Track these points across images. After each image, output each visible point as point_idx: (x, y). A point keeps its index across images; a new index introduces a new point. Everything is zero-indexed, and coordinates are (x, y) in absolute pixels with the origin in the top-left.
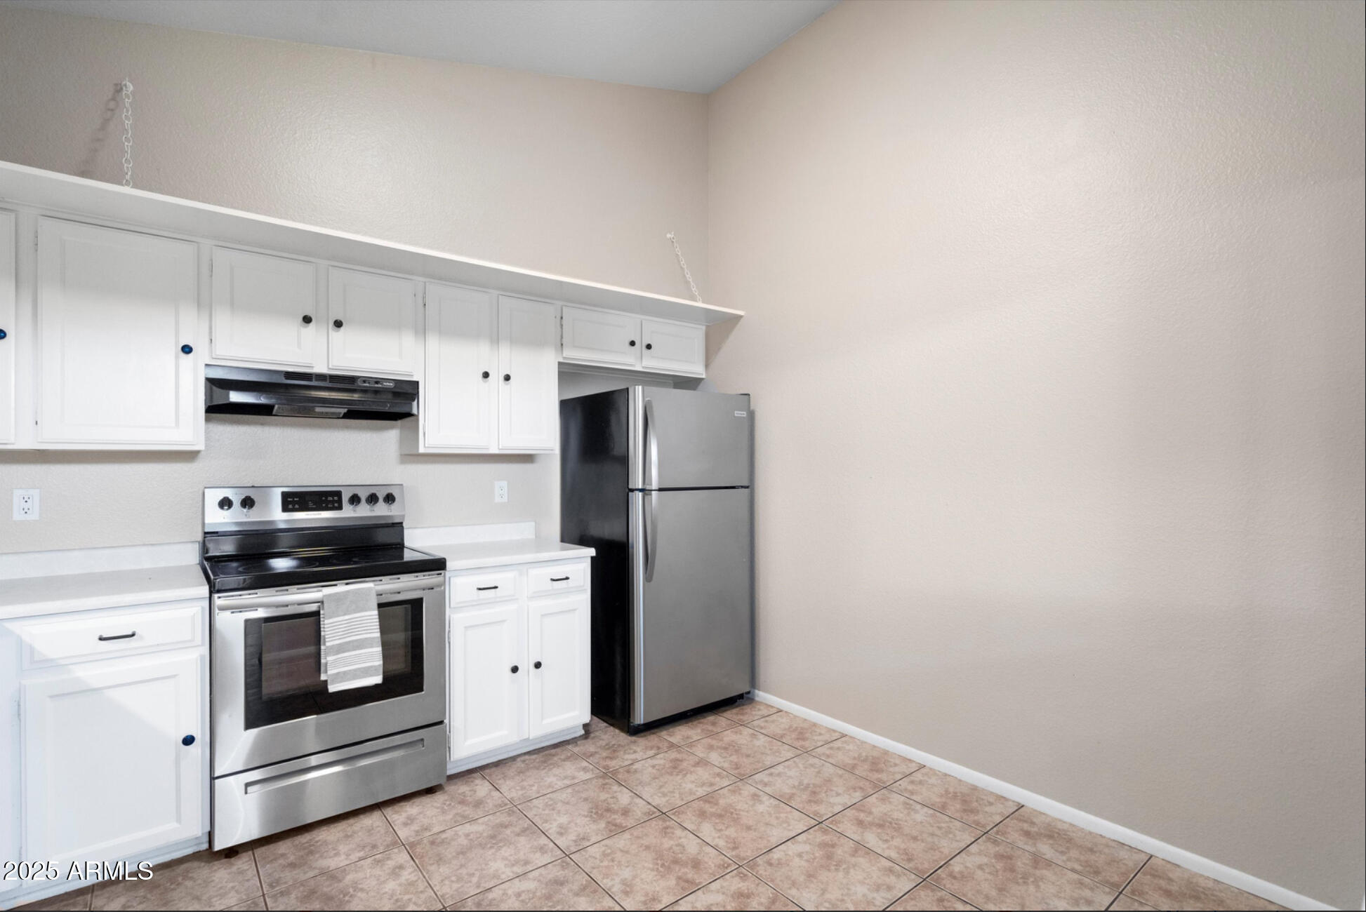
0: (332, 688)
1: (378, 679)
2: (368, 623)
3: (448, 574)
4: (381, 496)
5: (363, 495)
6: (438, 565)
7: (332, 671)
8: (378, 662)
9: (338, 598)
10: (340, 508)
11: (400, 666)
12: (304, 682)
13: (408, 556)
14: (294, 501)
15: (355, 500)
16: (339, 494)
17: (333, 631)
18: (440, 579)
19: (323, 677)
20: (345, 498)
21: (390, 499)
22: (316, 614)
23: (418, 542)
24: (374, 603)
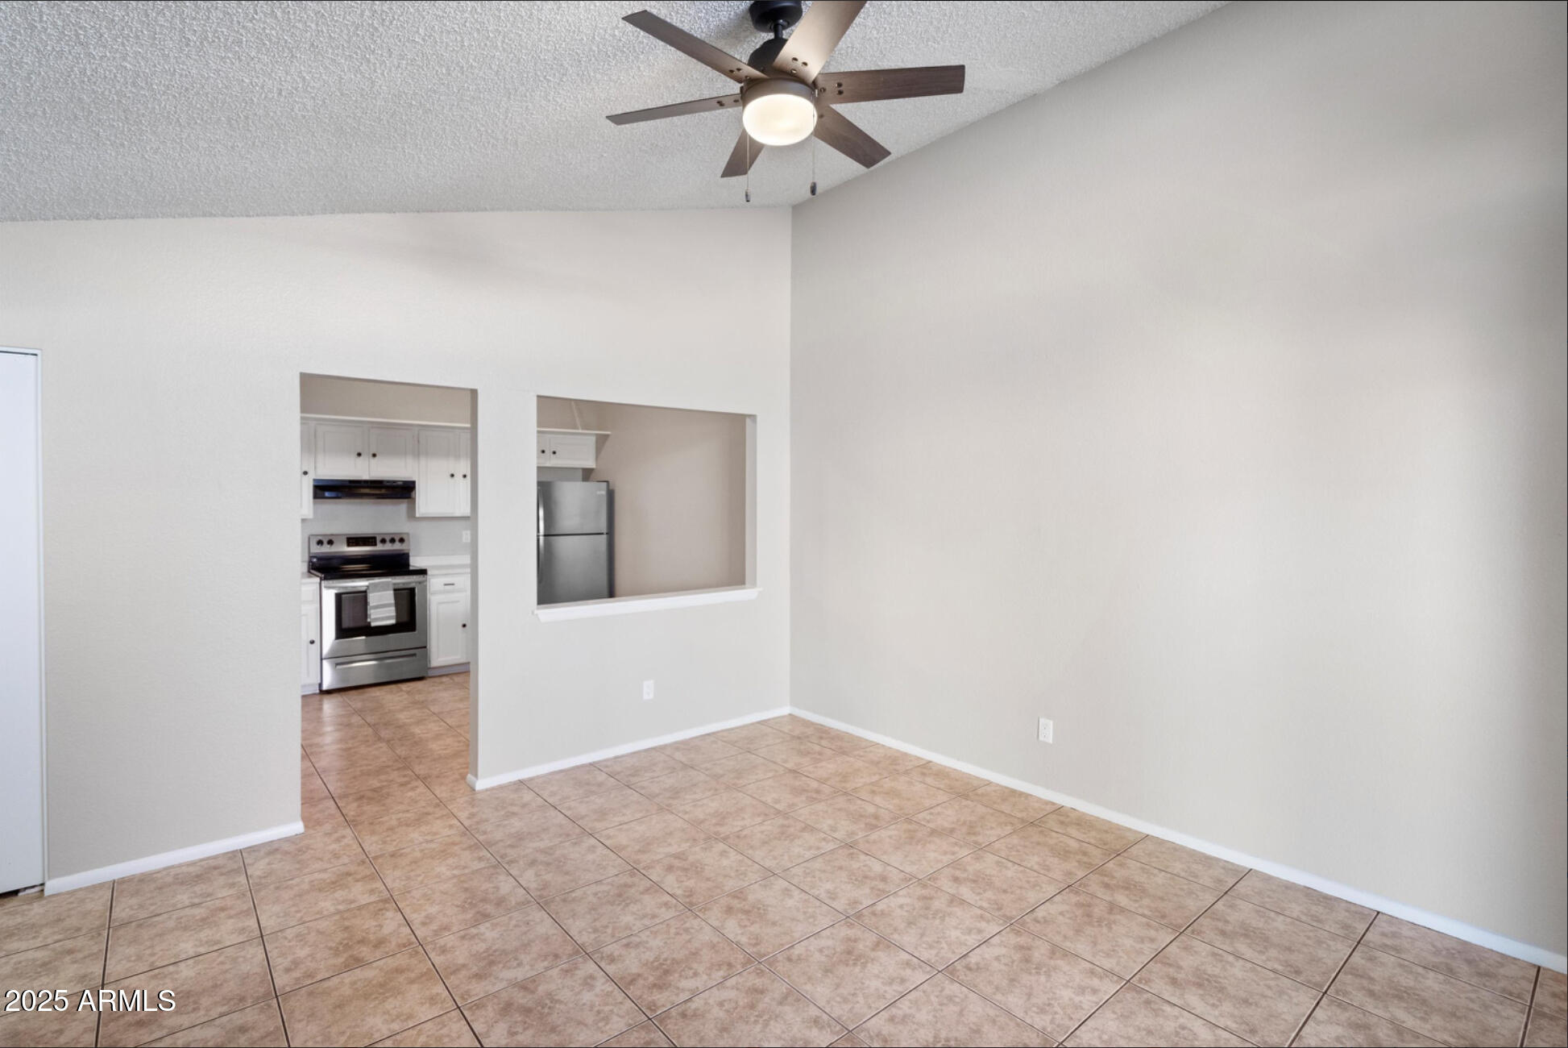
0: (373, 624)
1: (393, 622)
2: (389, 597)
3: (428, 577)
4: (397, 539)
5: (388, 539)
6: (423, 572)
7: (372, 617)
8: (394, 614)
9: (375, 585)
10: (375, 545)
11: (405, 618)
12: (361, 624)
13: (411, 568)
14: (353, 541)
15: (383, 541)
16: (375, 538)
17: (373, 599)
18: (424, 579)
19: (369, 620)
20: (378, 541)
21: (402, 540)
22: (365, 592)
23: (415, 562)
24: (392, 587)
